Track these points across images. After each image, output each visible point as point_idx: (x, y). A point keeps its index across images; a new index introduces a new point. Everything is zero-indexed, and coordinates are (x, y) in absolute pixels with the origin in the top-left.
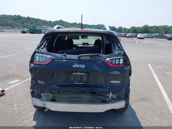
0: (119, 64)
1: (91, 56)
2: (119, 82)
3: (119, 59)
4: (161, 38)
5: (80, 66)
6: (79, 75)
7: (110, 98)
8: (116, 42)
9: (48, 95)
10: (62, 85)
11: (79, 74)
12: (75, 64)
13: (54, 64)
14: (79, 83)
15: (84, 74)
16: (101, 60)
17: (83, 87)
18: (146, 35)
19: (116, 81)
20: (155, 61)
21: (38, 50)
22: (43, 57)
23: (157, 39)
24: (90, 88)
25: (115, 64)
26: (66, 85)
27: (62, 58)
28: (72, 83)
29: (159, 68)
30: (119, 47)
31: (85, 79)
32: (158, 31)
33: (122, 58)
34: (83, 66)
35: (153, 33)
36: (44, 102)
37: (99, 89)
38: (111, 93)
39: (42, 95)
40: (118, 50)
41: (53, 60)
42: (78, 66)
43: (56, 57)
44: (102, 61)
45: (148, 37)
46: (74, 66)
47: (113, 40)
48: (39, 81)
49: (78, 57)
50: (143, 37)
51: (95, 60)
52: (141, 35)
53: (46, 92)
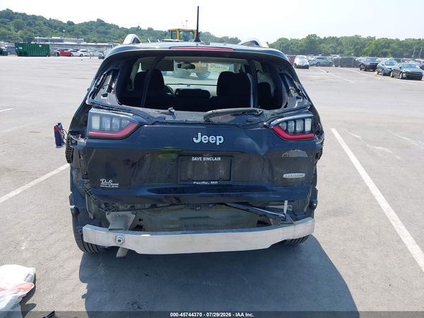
0: (303, 132)
1: (235, 114)
2: (304, 175)
3: (303, 119)
4: (348, 66)
5: (212, 139)
6: (207, 161)
7: (285, 212)
8: (288, 77)
9: (123, 216)
10: (166, 188)
11: (208, 159)
12: (199, 134)
13: (143, 136)
14: (207, 183)
15: (219, 159)
16: (260, 124)
17: (219, 191)
18: (313, 58)
19: (297, 174)
20: (345, 122)
21: (93, 98)
22: (112, 117)
23: (339, 68)
24: (235, 193)
25: (295, 133)
26: (175, 189)
27: (165, 121)
28: (191, 183)
29: (357, 139)
30: (298, 91)
31: (222, 172)
32: (339, 48)
33: (310, 117)
34: (219, 140)
35: (328, 55)
36: (119, 235)
37: (256, 195)
38: (286, 202)
39: (109, 217)
40: (297, 98)
41: (141, 124)
42: (207, 138)
43: (149, 117)
44: (265, 126)
45: (318, 65)
46: (197, 138)
47: (283, 72)
48: (102, 180)
49: (205, 118)
50: (308, 63)
51: (248, 123)
52: (303, 58)
53: (121, 207)
